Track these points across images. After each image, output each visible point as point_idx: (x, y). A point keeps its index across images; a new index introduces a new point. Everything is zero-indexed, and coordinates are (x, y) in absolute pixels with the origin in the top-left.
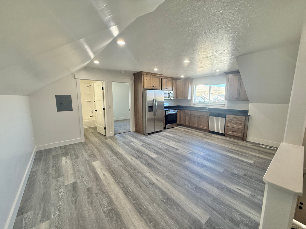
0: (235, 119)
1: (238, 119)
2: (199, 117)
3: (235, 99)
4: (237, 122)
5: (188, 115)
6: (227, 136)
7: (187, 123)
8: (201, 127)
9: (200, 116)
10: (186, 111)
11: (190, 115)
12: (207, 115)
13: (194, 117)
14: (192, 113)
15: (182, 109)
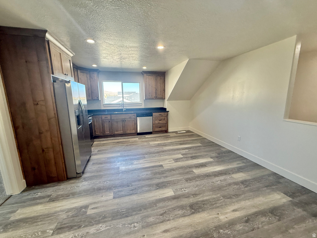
0: (160, 116)
1: (162, 115)
2: (124, 121)
3: (154, 98)
4: (161, 118)
5: (107, 121)
6: (155, 133)
7: (107, 133)
8: (129, 132)
9: (126, 120)
10: (103, 117)
11: (111, 121)
12: (134, 117)
13: (117, 122)
14: (114, 117)
15: (95, 115)
